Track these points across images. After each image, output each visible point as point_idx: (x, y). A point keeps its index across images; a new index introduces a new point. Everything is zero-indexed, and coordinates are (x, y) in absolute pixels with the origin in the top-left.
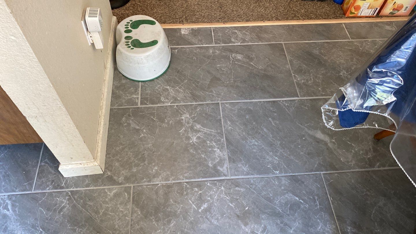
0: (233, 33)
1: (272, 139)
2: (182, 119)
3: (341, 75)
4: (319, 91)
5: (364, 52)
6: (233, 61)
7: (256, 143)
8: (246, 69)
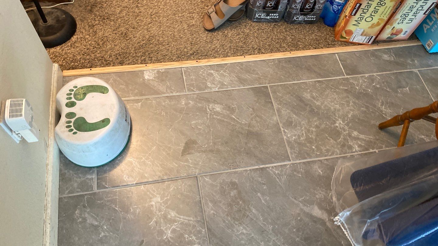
0: (208, 75)
1: (263, 224)
2: (152, 206)
3: (337, 127)
4: (313, 150)
5: (361, 93)
6: (210, 115)
7: (244, 231)
8: (227, 125)
